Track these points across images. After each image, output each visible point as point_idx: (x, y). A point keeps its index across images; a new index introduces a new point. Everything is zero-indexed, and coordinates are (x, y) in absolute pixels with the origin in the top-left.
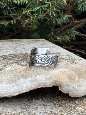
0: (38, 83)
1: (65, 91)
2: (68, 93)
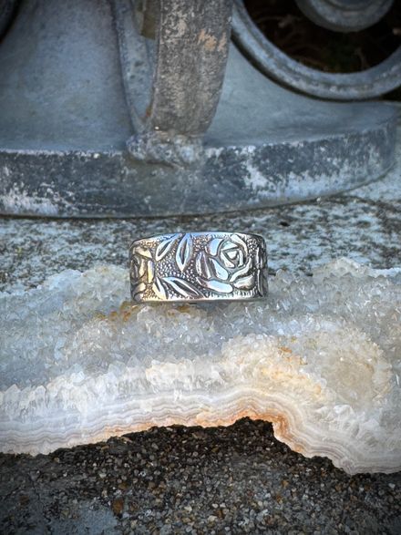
0: (156, 405)
1: (306, 445)
2: (323, 455)
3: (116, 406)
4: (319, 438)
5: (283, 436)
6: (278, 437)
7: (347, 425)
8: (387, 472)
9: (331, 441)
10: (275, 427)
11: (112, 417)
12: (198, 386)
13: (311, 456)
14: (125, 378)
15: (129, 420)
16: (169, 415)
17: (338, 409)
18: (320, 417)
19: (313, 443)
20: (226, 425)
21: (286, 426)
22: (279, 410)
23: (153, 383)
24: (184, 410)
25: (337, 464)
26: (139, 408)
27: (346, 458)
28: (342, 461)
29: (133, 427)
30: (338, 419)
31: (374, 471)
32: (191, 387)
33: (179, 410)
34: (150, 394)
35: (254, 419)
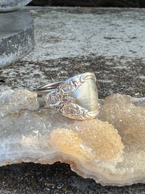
0: (24, 154)
1: (84, 174)
2: (91, 178)
3: (8, 153)
4: (89, 171)
5: (74, 169)
6: (72, 170)
7: (100, 167)
8: (119, 186)
9: (94, 172)
10: (71, 166)
11: (7, 157)
12: (40, 148)
13: (86, 178)
14: (12, 142)
15: (13, 159)
16: (28, 158)
17: (96, 161)
18: (89, 163)
19: (86, 173)
20: (50, 164)
21: (75, 165)
22: (72, 159)
23: (23, 145)
24: (34, 157)
25: (97, 182)
26: (17, 154)
27: (101, 180)
28: (99, 180)
29: (15, 161)
30: (97, 165)
31: (113, 185)
32: (37, 148)
33: (32, 157)
34: (22, 149)
35: (62, 162)
